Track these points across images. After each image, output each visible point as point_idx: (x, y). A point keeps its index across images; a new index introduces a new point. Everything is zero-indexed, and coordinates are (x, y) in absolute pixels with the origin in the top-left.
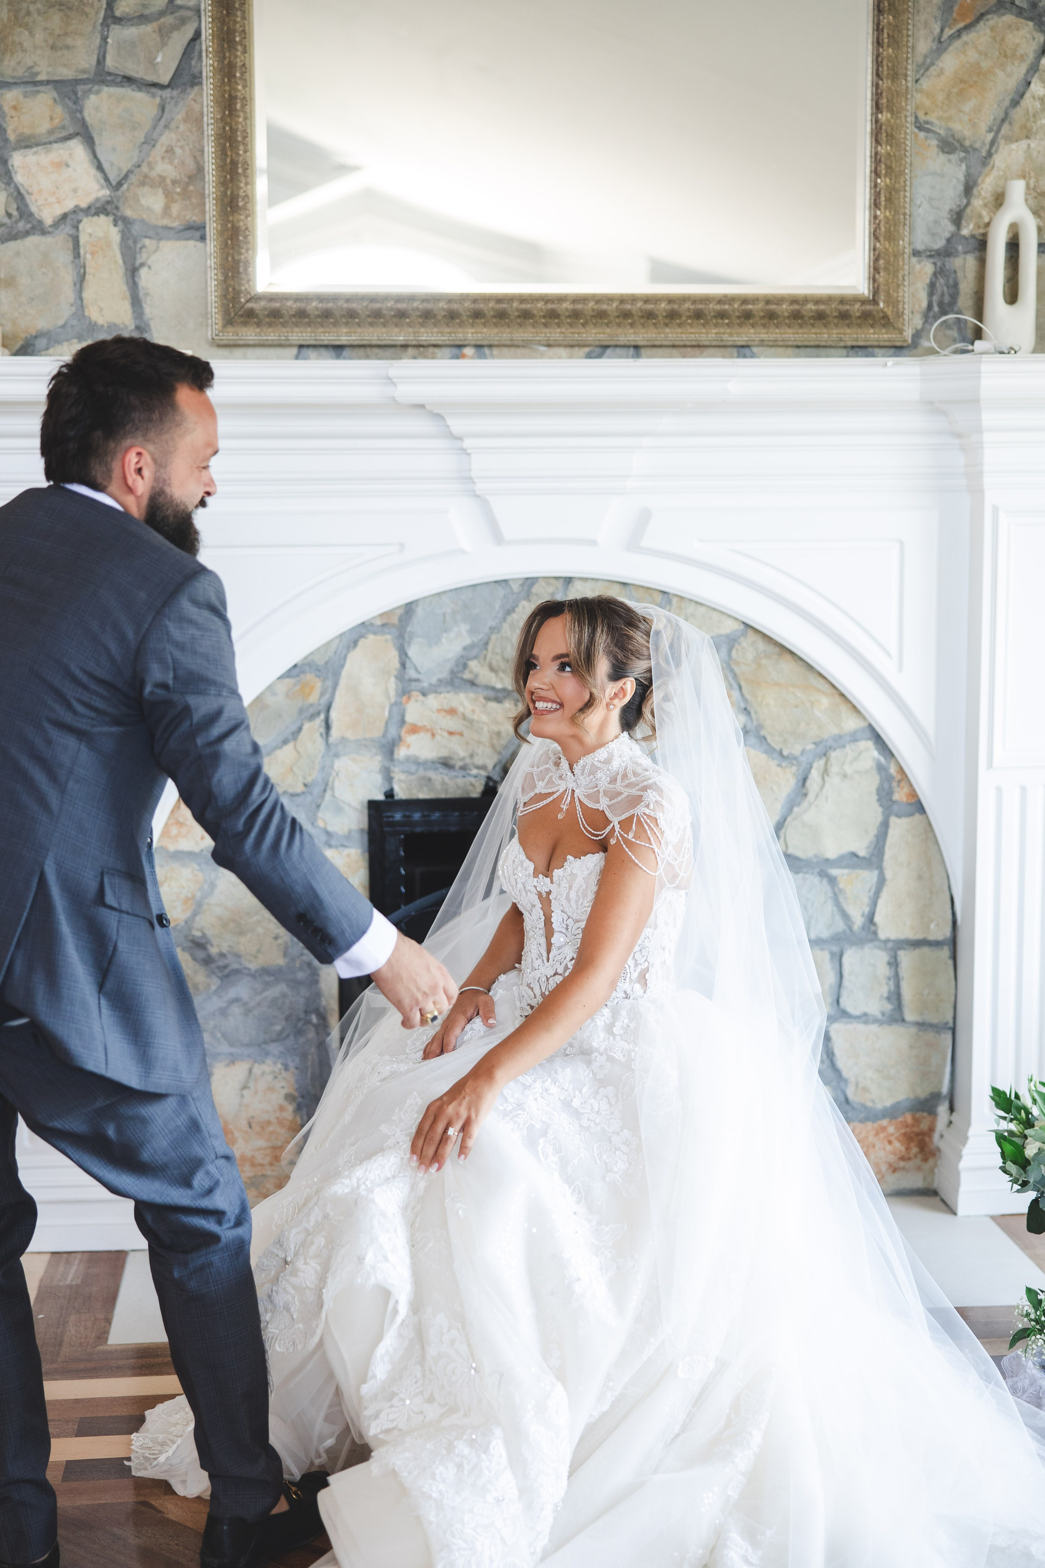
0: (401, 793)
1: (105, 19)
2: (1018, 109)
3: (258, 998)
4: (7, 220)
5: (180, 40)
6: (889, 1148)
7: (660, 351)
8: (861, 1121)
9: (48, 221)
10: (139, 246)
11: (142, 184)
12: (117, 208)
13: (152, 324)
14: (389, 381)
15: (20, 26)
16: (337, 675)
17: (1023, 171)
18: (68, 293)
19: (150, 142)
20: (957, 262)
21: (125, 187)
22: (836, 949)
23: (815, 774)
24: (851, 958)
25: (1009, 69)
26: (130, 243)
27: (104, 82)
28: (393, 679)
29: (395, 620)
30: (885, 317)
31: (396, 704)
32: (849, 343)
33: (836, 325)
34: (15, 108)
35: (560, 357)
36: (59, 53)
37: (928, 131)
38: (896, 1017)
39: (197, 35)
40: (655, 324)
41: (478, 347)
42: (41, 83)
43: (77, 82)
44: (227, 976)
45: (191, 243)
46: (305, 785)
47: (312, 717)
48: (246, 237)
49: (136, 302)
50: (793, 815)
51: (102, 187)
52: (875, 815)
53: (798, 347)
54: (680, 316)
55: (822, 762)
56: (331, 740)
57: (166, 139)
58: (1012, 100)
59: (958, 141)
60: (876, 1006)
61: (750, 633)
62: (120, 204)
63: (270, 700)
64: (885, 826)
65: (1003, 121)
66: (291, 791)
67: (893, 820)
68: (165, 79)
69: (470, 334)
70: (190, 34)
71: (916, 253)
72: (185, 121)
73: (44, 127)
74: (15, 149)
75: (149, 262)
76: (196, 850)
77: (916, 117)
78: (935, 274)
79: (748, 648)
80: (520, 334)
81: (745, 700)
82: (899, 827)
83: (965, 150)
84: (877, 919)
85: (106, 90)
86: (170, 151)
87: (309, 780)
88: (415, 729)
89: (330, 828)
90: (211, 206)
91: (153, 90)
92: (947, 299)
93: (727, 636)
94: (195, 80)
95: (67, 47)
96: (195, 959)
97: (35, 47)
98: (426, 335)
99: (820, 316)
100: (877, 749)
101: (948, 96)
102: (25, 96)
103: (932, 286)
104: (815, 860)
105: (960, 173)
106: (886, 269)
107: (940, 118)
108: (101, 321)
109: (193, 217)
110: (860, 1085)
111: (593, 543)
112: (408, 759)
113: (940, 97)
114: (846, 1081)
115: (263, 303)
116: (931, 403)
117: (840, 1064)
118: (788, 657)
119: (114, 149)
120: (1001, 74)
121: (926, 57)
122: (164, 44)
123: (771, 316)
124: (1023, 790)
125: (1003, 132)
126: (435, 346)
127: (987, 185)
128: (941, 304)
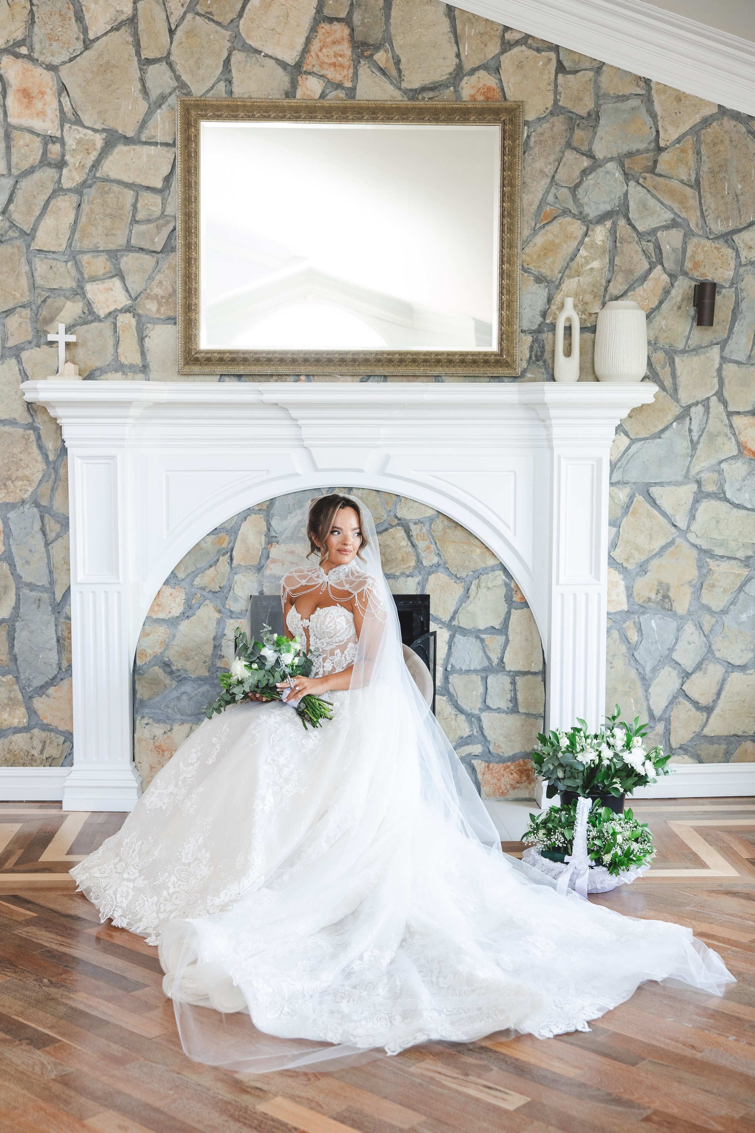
0: (267, 592)
1: (131, 221)
2: (574, 262)
3: (195, 692)
4: (83, 315)
5: (166, 231)
6: (511, 777)
7: (397, 378)
8: (497, 763)
9: (102, 316)
10: (145, 327)
11: (147, 298)
12: (135, 309)
13: (150, 364)
14: (260, 392)
15: (91, 225)
16: (236, 534)
17: (576, 292)
18: (111, 349)
19: (151, 278)
20: (544, 336)
21: (139, 299)
22: (484, 675)
23: (473, 587)
24: (491, 679)
25: (569, 243)
26: (141, 326)
27: (130, 251)
28: (264, 536)
29: (265, 508)
30: (507, 362)
31: (265, 548)
32: (489, 375)
33: (483, 366)
34: (88, 263)
35: (347, 381)
36: (109, 238)
37: (529, 272)
38: (514, 710)
39: (174, 229)
40: (393, 365)
41: (307, 376)
42: (101, 251)
43: (118, 251)
44: (180, 680)
45: (170, 326)
46: (220, 587)
47: (224, 554)
48: (195, 323)
49: (143, 354)
50: (462, 607)
51: (128, 300)
52: (503, 608)
53: (465, 376)
54: (405, 362)
55: (477, 581)
56: (233, 566)
57: (158, 277)
58: (571, 258)
59: (544, 277)
60: (504, 704)
61: (441, 516)
62: (136, 308)
63: (203, 545)
64: (509, 614)
65: (566, 268)
66: (213, 590)
67: (513, 610)
68: (159, 249)
69: (303, 369)
70: (171, 228)
71: (522, 331)
72: (168, 268)
73: (101, 271)
74: (87, 282)
75: (150, 335)
76: (167, 618)
77: (523, 266)
78: (533, 341)
79: (440, 525)
80: (327, 370)
81: (438, 549)
82: (516, 614)
83: (548, 282)
84: (504, 660)
85: (131, 254)
86: (160, 282)
87: (222, 585)
88: (274, 561)
89: (231, 609)
90: (179, 309)
91: (153, 254)
92: (539, 353)
93: (429, 517)
94: (173, 250)
95: (113, 235)
96: (165, 672)
97: (98, 235)
98: (282, 370)
99: (474, 362)
100: (505, 575)
101: (539, 256)
102: (93, 257)
103: (531, 348)
104: (473, 630)
105: (545, 293)
106: (507, 339)
107: (535, 267)
108: (126, 363)
109: (171, 314)
110: (497, 744)
111: (362, 471)
112: (270, 575)
113: (535, 257)
114: (489, 742)
115: (203, 355)
116: (526, 404)
117: (486, 734)
118: (460, 528)
119: (134, 282)
120: (565, 246)
121: (527, 237)
122: (159, 233)
123: (450, 361)
124: (575, 595)
125: (566, 273)
126: (286, 375)
127: (558, 299)
128: (536, 356)
